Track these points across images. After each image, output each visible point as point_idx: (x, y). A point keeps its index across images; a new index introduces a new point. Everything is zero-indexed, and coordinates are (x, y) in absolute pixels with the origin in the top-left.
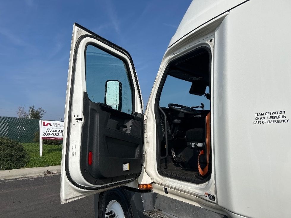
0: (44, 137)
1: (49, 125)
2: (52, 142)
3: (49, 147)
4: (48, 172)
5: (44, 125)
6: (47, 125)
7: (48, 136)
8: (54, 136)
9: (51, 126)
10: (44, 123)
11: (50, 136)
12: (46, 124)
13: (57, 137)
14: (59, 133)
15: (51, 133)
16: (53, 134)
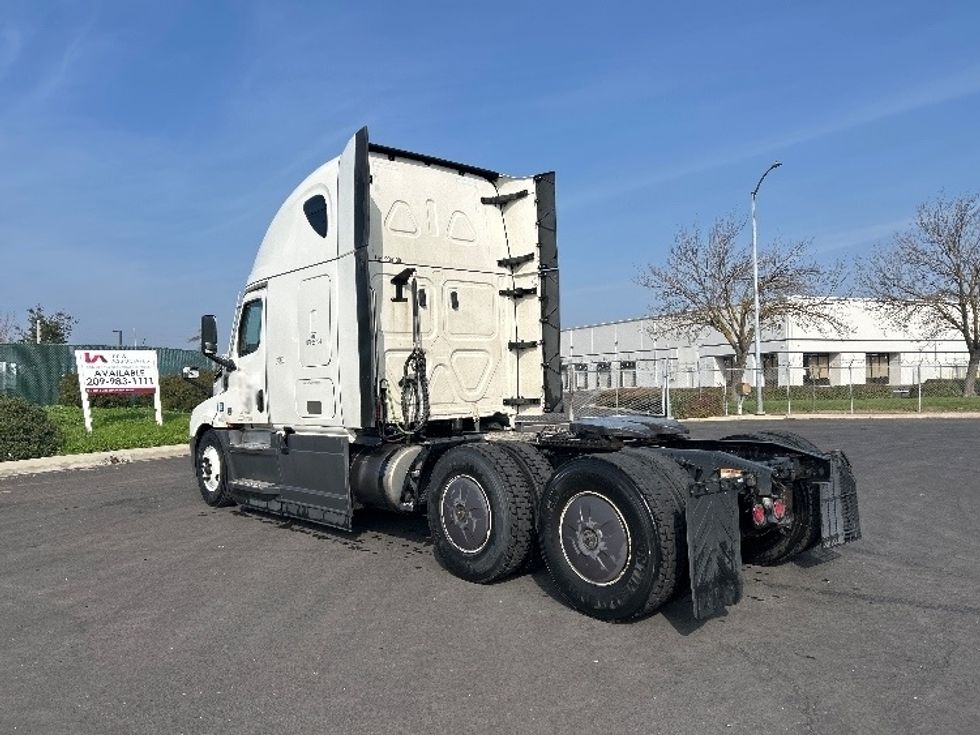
0: (92, 389)
1: (99, 359)
2: (108, 402)
3: (103, 412)
4: (114, 460)
5: (88, 360)
6: (95, 360)
7: (100, 386)
8: (115, 386)
9: (104, 360)
10: (87, 355)
11: (105, 386)
12: (92, 357)
13: (122, 386)
14: (126, 376)
15: (107, 378)
16: (113, 380)
